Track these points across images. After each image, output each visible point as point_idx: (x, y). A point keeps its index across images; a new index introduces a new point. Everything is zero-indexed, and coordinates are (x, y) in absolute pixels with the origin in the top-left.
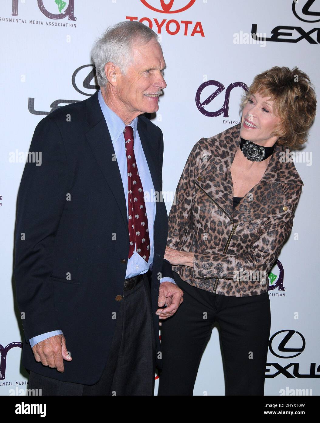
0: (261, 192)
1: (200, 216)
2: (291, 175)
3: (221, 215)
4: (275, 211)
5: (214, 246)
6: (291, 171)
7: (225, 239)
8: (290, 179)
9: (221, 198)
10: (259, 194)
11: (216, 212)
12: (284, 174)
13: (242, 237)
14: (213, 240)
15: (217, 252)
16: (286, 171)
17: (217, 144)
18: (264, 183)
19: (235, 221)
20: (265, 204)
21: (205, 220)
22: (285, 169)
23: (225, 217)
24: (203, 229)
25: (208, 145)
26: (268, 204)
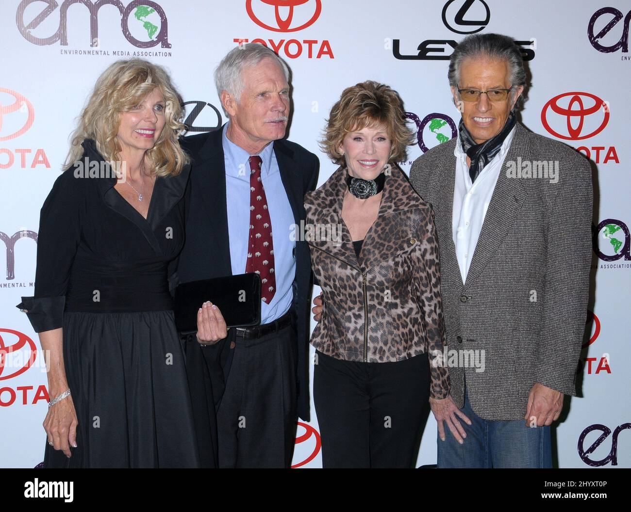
0: (382, 229)
1: (325, 277)
2: (410, 200)
3: (346, 268)
4: (403, 246)
5: (352, 305)
6: (410, 196)
7: (359, 293)
8: (410, 205)
9: (340, 250)
10: (380, 232)
11: (339, 267)
12: (402, 202)
13: (377, 285)
14: (349, 299)
15: (357, 313)
16: (404, 198)
17: (323, 195)
18: (382, 218)
19: (363, 270)
20: (389, 242)
21: (332, 280)
22: (402, 195)
23: (351, 269)
24: (334, 291)
25: (313, 200)
26: (393, 240)
